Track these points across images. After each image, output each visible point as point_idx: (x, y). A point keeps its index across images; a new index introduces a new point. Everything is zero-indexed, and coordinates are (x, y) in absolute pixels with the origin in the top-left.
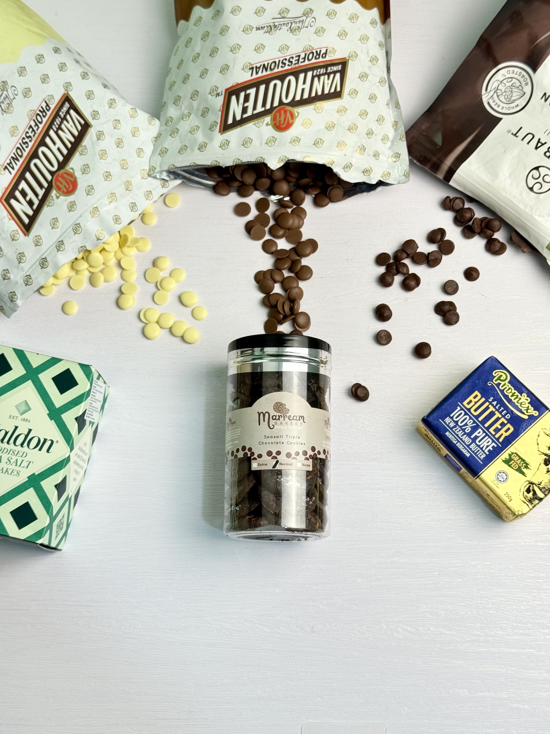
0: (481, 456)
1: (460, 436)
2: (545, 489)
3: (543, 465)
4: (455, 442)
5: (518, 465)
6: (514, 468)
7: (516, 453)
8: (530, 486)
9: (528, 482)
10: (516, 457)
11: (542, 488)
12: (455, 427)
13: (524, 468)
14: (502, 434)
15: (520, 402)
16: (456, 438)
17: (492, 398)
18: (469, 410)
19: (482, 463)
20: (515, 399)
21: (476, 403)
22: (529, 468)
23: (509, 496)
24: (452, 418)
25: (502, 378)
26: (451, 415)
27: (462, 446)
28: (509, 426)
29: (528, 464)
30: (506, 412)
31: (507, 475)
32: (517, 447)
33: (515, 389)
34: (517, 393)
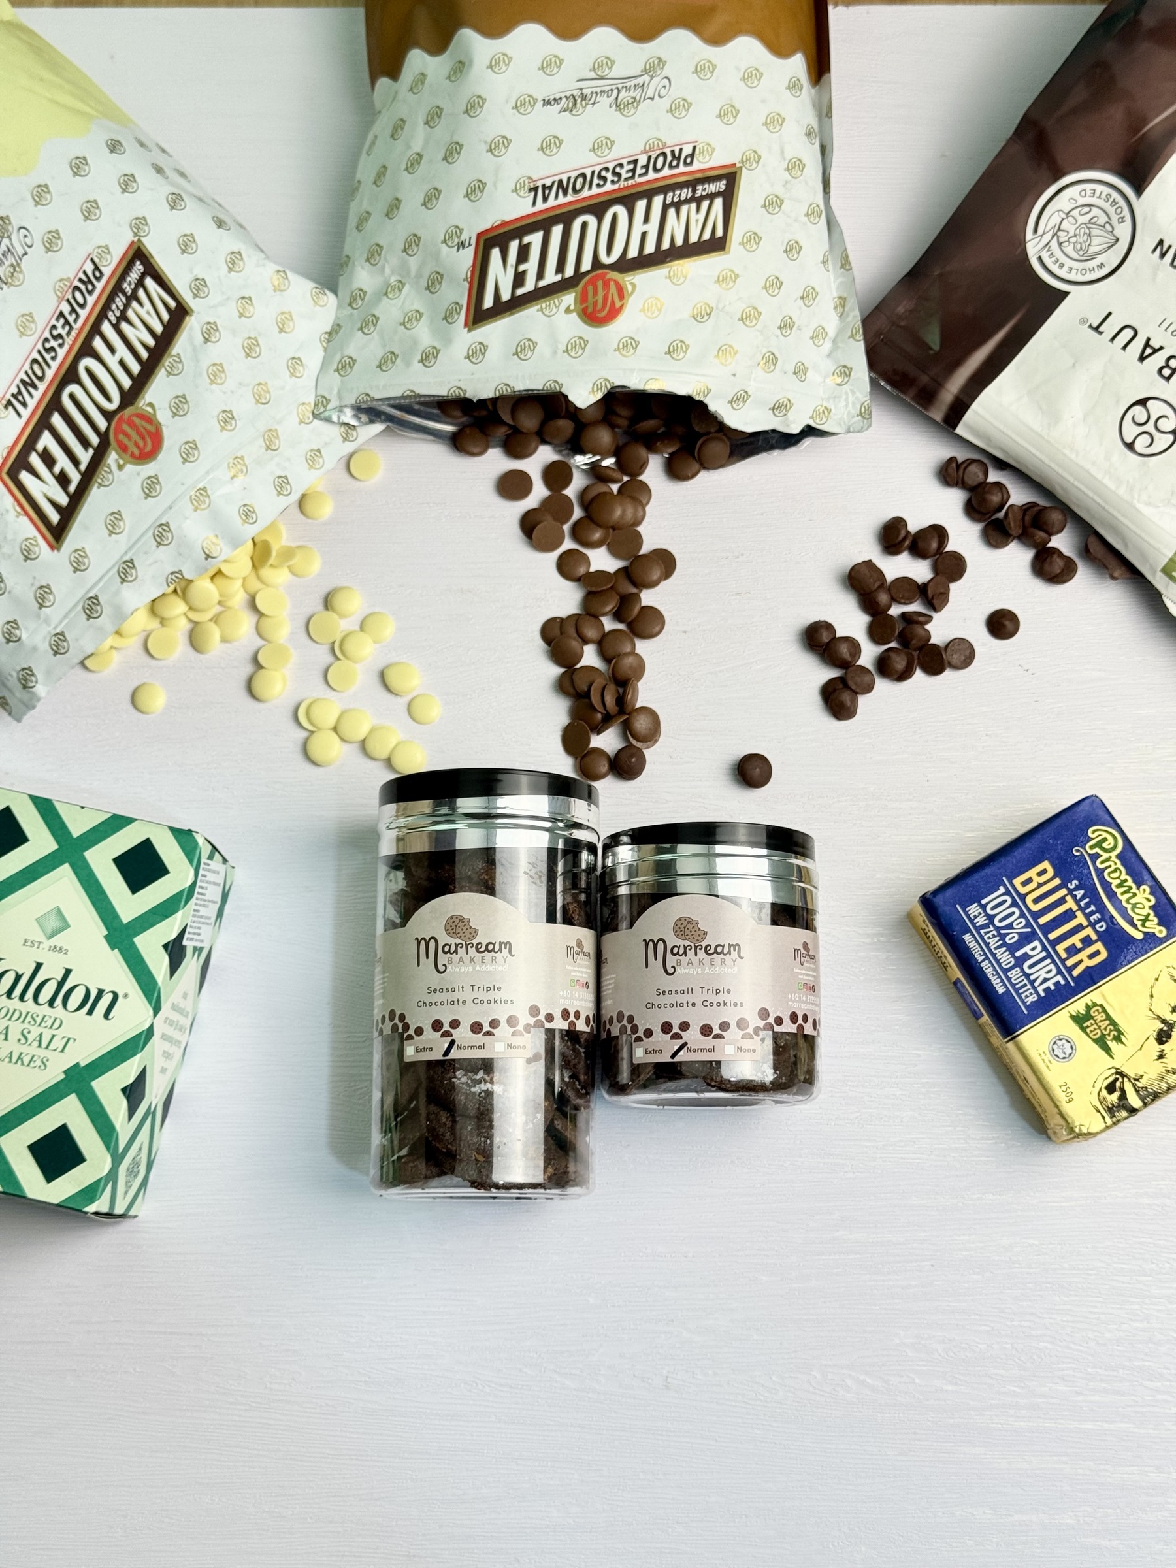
0: (1027, 997)
1: (992, 948)
2: (1147, 1091)
3: (1153, 1042)
4: (980, 959)
5: (1101, 1031)
6: (1091, 1035)
7: (1101, 1006)
8: (1117, 1079)
9: (1114, 1071)
10: (1099, 1013)
11: (1142, 1088)
12: (985, 926)
13: (1111, 1040)
14: (1081, 961)
15: (1132, 901)
16: (982, 949)
17: (1075, 882)
18: (1023, 897)
19: (1026, 1012)
20: (1123, 893)
21: (1040, 885)
22: (1122, 1043)
23: (1068, 1090)
24: (984, 907)
25: (1105, 845)
26: (983, 902)
27: (991, 969)
28: (1099, 946)
29: (1123, 1034)
30: (1099, 917)
31: (1074, 1047)
32: (1107, 993)
33: (1128, 874)
34: (1130, 883)
